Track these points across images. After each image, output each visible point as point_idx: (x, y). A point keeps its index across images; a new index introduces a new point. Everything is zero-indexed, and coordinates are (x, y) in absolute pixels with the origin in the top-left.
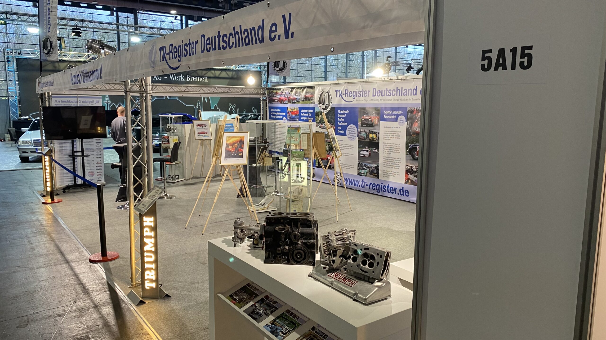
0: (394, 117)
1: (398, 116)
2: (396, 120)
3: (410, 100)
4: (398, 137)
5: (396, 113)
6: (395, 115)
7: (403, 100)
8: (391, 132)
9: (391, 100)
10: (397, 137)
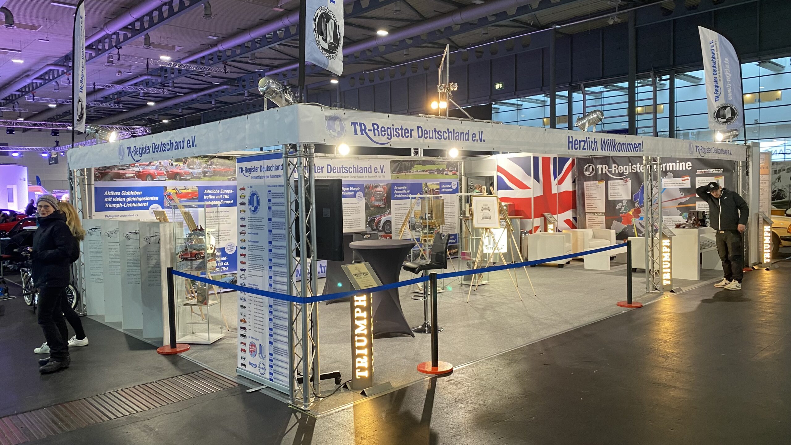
0: (352, 193)
1: (356, 192)
2: (354, 196)
3: (366, 177)
4: (359, 212)
5: (353, 189)
6: (352, 191)
7: (360, 177)
8: (351, 208)
9: (348, 177)
10: (357, 212)
